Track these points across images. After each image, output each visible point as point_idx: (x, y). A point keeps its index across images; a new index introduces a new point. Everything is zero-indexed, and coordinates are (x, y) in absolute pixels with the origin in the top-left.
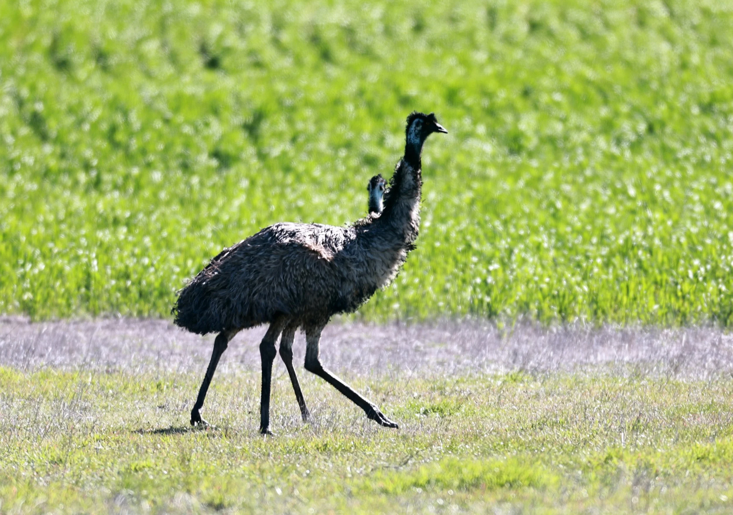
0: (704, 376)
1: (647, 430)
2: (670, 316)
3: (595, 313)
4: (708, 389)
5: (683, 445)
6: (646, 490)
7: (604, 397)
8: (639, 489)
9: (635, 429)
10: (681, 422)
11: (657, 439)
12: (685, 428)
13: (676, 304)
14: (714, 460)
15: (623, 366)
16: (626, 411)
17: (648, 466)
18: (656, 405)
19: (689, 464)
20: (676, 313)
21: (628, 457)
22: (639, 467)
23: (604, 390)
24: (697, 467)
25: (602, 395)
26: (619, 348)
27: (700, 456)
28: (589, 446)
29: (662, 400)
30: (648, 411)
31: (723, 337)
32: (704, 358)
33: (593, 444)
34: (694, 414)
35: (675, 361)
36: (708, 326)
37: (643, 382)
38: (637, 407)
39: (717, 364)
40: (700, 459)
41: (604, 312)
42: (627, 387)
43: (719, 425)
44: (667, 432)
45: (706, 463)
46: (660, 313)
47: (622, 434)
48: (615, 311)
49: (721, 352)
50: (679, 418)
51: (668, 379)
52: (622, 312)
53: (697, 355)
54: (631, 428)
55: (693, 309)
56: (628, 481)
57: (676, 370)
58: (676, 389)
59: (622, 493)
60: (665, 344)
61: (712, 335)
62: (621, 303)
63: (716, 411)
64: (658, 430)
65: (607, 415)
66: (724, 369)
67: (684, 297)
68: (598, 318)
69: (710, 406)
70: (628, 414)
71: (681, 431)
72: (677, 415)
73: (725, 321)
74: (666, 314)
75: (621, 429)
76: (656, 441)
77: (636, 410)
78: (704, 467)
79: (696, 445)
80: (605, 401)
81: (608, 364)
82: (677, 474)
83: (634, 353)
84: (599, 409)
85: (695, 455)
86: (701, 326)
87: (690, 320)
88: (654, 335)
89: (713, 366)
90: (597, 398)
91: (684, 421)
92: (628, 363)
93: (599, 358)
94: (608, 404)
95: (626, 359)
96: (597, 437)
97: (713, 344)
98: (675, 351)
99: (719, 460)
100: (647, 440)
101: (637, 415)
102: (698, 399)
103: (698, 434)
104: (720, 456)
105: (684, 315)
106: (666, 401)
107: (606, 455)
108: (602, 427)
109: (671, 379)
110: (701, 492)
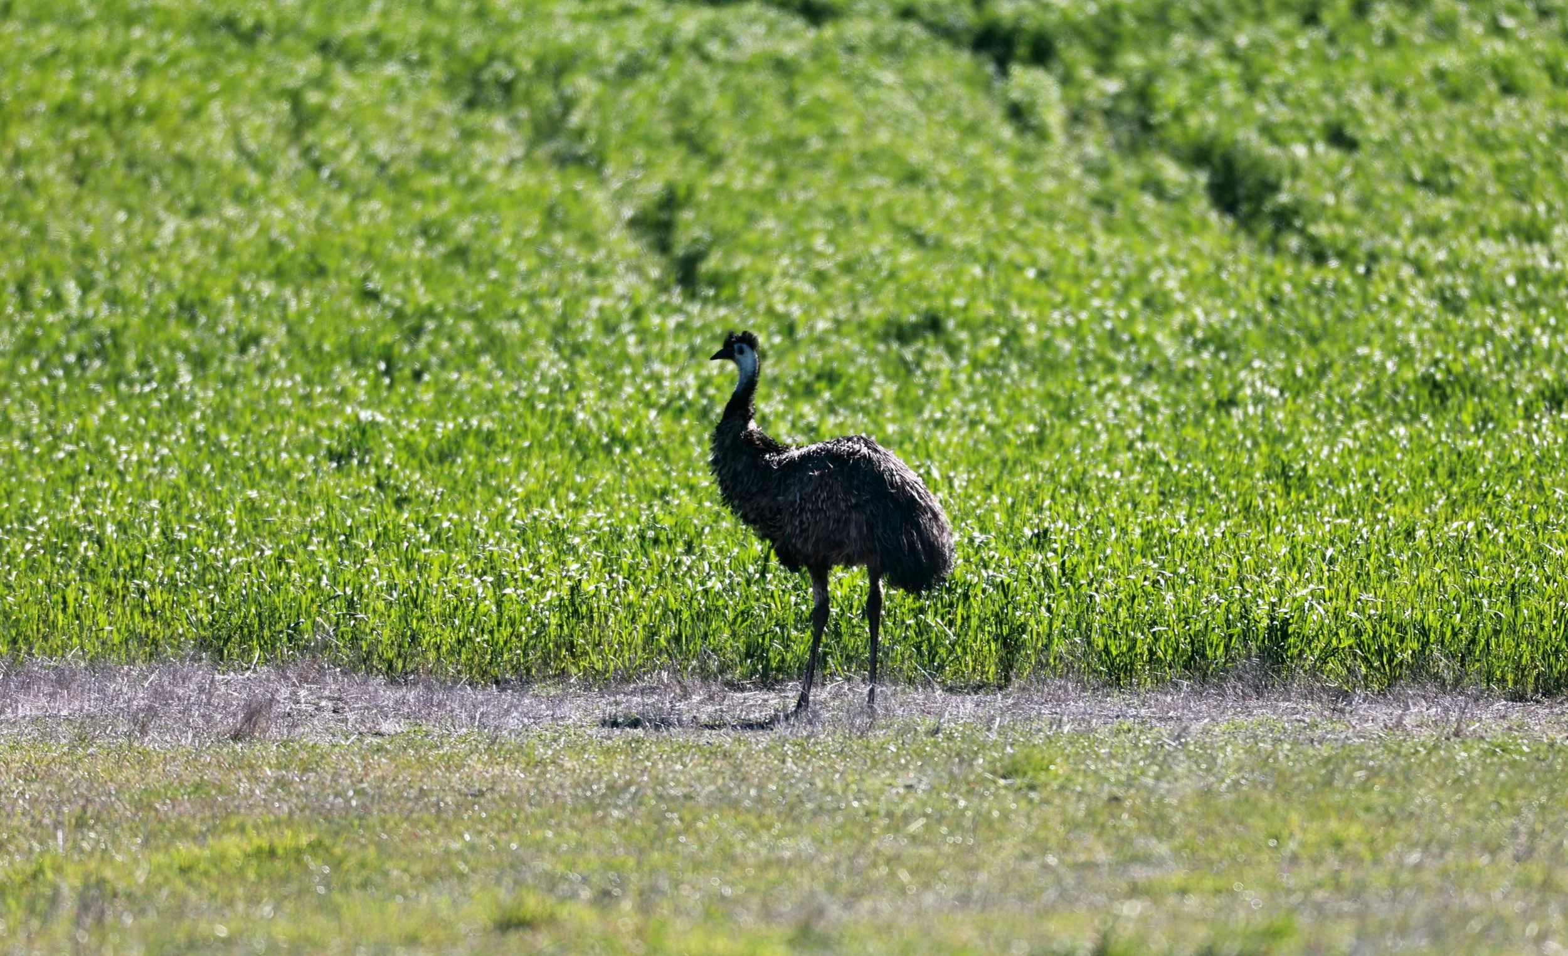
0: (187, 740)
1: (99, 827)
2: (133, 644)
3: (14, 641)
4: (195, 760)
5: (157, 849)
6: (100, 920)
7: (29, 774)
8: (89, 921)
9: (80, 824)
10: (153, 813)
11: (115, 839)
12: (160, 821)
13: (142, 626)
14: (206, 874)
15: (59, 724)
16: (65, 795)
17: (101, 882)
18: (112, 787)
19: (166, 879)
20: (142, 640)
21: (69, 869)
22: (86, 886)
23: (29, 763)
24: (179, 884)
25: (26, 772)
26: (52, 696)
27: (185, 864)
28: (8, 853)
29: (121, 778)
30: (98, 795)
31: (218, 677)
32: (186, 711)
33: (12, 848)
34: (173, 800)
35: (141, 715)
36: (193, 659)
37: (91, 750)
38: (83, 790)
39: (208, 719)
40: (184, 871)
41: (26, 639)
42: (66, 759)
43: (214, 817)
44: (131, 829)
45: (195, 877)
46: (116, 639)
47: (60, 834)
48: (45, 638)
49: (215, 701)
50: (150, 806)
51: (130, 745)
52: (57, 640)
53: (175, 708)
54: (73, 821)
55: (168, 633)
56: (68, 907)
57: (144, 731)
58: (144, 761)
59: (61, 927)
60: (125, 690)
61: (199, 675)
62: (54, 625)
63: (208, 794)
64: (116, 825)
65: (34, 801)
66: (221, 728)
67: (154, 613)
68: (19, 650)
69: (197, 787)
70: (69, 800)
71: (153, 825)
72: (145, 802)
73: (221, 652)
74: (127, 641)
75: (57, 824)
76: (113, 842)
77: (81, 795)
78: (190, 883)
79: (178, 850)
80: (33, 781)
81: (34, 720)
82: (148, 896)
83: (76, 704)
84: (22, 794)
85: (176, 866)
86: (182, 660)
87: (165, 651)
88: (109, 674)
89: (201, 722)
90: (18, 775)
91: (156, 810)
92: (66, 719)
93: (20, 713)
94: (35, 786)
95: (64, 713)
96: (20, 837)
97: (201, 690)
98: (141, 700)
99: (214, 872)
100: (98, 842)
101: (81, 802)
102: (179, 776)
103: (182, 831)
104: (216, 865)
105: (155, 642)
106: (128, 780)
107: (34, 866)
108: (27, 822)
109: (136, 744)
110: (186, 924)
